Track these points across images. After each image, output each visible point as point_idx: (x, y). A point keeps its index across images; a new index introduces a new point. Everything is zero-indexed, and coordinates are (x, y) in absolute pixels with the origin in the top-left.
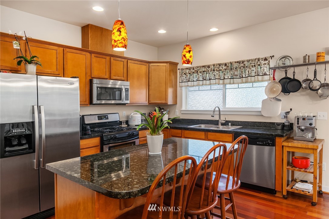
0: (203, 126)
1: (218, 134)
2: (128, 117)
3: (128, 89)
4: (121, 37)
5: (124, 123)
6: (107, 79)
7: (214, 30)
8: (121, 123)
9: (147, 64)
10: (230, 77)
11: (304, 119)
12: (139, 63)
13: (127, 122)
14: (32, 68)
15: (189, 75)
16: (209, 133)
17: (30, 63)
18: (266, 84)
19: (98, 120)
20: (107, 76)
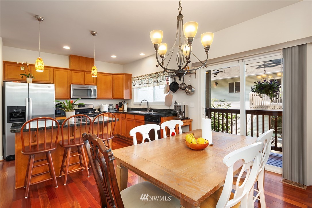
0: (140, 112)
1: (139, 116)
2: (100, 106)
3: (96, 90)
4: (38, 66)
5: (97, 110)
6: (82, 84)
7: (142, 54)
8: (95, 110)
9: (112, 76)
10: (152, 82)
11: (177, 107)
12: (105, 75)
13: (99, 110)
14: (29, 80)
15: (136, 81)
16: (136, 116)
17: (28, 77)
18: (164, 86)
19: (79, 107)
20: (82, 83)
